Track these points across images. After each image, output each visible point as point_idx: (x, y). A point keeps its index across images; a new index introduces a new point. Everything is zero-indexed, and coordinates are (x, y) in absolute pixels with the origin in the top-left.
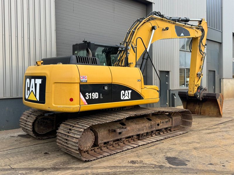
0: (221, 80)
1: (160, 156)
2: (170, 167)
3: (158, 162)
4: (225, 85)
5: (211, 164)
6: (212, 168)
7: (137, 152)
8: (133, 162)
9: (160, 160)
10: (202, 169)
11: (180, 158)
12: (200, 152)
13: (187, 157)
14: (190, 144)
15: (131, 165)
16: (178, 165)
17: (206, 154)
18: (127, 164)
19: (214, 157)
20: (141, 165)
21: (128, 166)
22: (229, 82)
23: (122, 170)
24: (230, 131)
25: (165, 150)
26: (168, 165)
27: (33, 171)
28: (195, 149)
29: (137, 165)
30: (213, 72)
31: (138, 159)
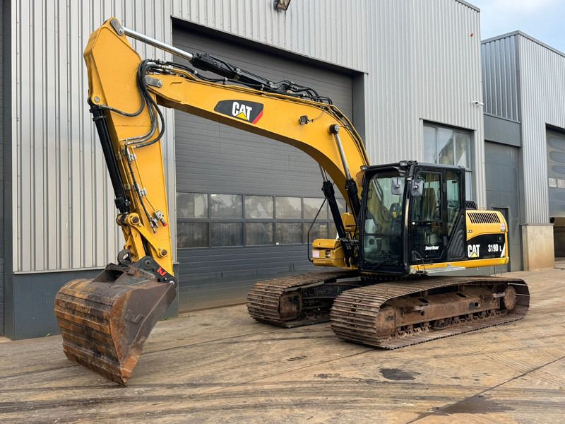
0: (523, 227)
1: (371, 367)
2: (386, 382)
3: (365, 376)
4: (533, 240)
5: (456, 378)
6: (456, 382)
7: (331, 362)
8: (322, 376)
9: (369, 373)
10: (440, 384)
11: (405, 370)
12: (443, 362)
13: (418, 369)
14: (429, 351)
15: (320, 379)
16: (399, 378)
17: (453, 365)
18: (312, 379)
19: (466, 368)
20: (336, 379)
21: (314, 381)
22: (541, 232)
23: (305, 385)
24: (513, 329)
25: (381, 360)
26: (382, 379)
27: (157, 388)
28: (435, 357)
29: (329, 379)
30: (504, 211)
31: (332, 372)
